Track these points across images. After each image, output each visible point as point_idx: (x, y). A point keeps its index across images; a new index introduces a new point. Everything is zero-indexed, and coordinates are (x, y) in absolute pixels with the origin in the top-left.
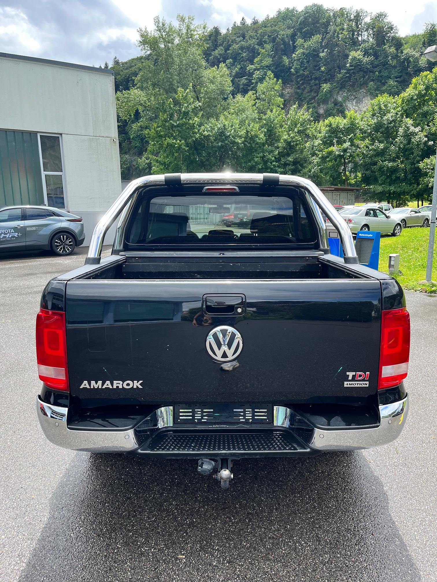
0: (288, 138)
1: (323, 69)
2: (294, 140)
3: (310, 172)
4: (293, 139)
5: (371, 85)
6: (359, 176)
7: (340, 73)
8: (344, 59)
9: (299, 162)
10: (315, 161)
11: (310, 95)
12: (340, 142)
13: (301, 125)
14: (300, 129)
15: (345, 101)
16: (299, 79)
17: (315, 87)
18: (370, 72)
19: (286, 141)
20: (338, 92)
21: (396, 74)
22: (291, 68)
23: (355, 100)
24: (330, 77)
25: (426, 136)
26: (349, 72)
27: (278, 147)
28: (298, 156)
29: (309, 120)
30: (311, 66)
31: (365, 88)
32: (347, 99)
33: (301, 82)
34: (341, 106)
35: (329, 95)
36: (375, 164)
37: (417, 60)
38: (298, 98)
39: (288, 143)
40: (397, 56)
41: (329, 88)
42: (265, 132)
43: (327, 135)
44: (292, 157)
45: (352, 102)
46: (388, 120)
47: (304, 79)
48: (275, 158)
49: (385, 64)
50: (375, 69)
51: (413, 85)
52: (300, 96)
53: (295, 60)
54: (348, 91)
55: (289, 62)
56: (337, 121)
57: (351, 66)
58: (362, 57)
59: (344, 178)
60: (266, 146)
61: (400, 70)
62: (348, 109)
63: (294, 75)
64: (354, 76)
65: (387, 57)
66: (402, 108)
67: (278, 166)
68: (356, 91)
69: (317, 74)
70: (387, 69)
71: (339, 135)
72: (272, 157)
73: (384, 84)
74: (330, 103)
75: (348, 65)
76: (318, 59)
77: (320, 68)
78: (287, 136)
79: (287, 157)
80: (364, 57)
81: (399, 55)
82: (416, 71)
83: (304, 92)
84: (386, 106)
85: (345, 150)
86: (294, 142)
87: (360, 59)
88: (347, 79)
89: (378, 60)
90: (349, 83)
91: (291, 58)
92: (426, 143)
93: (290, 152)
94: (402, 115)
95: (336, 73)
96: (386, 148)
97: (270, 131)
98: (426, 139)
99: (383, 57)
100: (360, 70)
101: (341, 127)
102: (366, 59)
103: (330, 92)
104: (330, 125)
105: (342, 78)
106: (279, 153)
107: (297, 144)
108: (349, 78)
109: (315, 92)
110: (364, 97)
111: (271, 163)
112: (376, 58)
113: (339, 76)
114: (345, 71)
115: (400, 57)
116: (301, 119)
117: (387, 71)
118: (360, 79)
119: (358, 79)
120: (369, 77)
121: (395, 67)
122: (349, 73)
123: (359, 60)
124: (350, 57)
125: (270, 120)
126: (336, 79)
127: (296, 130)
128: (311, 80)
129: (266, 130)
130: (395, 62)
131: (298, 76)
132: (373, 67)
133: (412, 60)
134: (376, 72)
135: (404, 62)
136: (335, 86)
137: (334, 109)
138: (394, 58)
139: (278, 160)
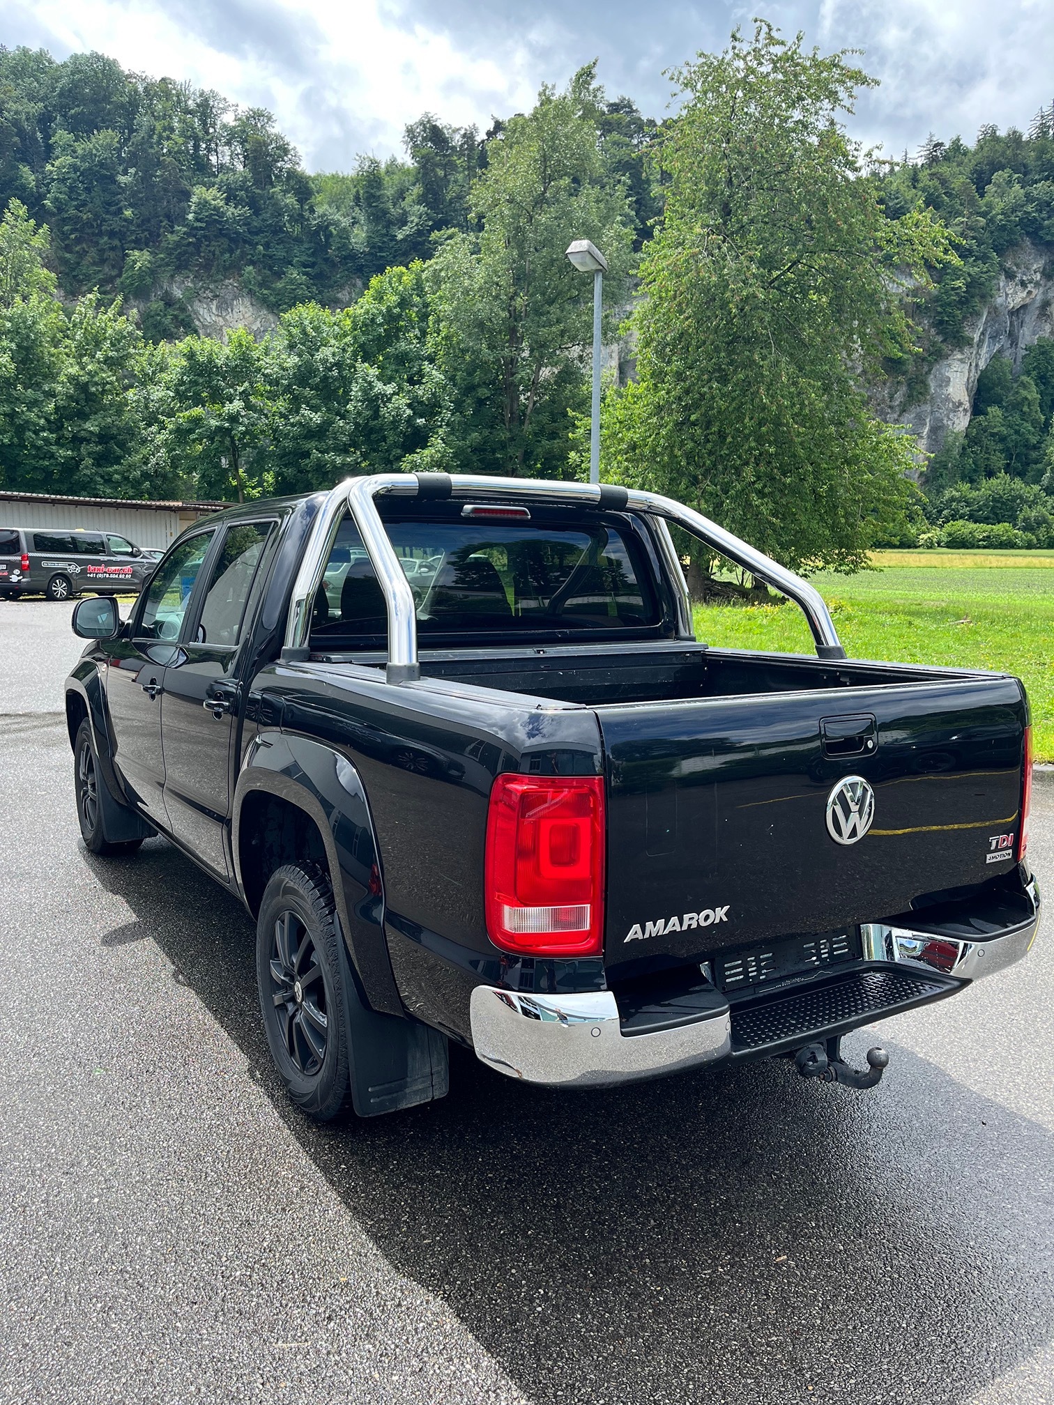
0: (81, 373)
1: (128, 213)
2: (96, 379)
3: (146, 463)
4: (93, 377)
5: (249, 273)
6: (267, 482)
7: (172, 232)
8: (180, 201)
9: (113, 437)
10: (160, 438)
11: (100, 271)
12: (218, 397)
13: (113, 344)
14: (110, 354)
15: (190, 300)
16: (66, 228)
17: (112, 254)
18: (245, 242)
19: (74, 379)
20: (172, 276)
21: (304, 258)
22: (43, 197)
23: (215, 302)
24: (149, 240)
25: (409, 406)
26: (194, 232)
27: (51, 394)
28: (109, 420)
29: (130, 334)
30: (98, 202)
31: (237, 277)
32: (195, 295)
33: (73, 236)
34: (183, 310)
35: (148, 280)
36: (307, 454)
37: (345, 234)
38: (67, 274)
39: (83, 388)
40: (301, 216)
41: (149, 262)
42: (11, 350)
43: (185, 378)
44: (96, 423)
45: (207, 304)
46: (324, 361)
47: (81, 230)
48: (46, 419)
49: (277, 230)
50: (256, 239)
51: (372, 291)
52: (74, 270)
53: (54, 180)
54: (195, 277)
55: (37, 180)
56: (207, 347)
57: (197, 220)
58: (222, 203)
59: (234, 483)
60: (19, 387)
61: (310, 249)
62: (199, 320)
63: (53, 215)
64: (208, 246)
65: (281, 215)
66: (355, 338)
67: (57, 443)
68: (216, 281)
69: (115, 224)
70: (281, 242)
71: (215, 382)
72: (39, 417)
73: (279, 275)
74: (153, 299)
75: (191, 216)
76: (113, 187)
77: (120, 211)
78: (77, 368)
79: (80, 422)
80: (227, 204)
81: (306, 214)
82: (345, 258)
83: (84, 262)
84: (316, 329)
85: (234, 419)
86: (96, 384)
87: (219, 208)
88: (191, 249)
89: (260, 218)
90: (197, 260)
91: (43, 173)
92: (410, 420)
93: (87, 409)
94: (355, 354)
95: (162, 230)
96: (326, 424)
97: (27, 349)
98: (409, 412)
99: (272, 214)
100: (221, 233)
101: (219, 363)
102: (231, 211)
103: (152, 272)
104: (191, 356)
105: (178, 245)
106: (57, 408)
107: (104, 392)
108: (197, 246)
109: (113, 267)
110: (236, 298)
111: (36, 433)
112: (257, 212)
113: (173, 238)
114: (185, 229)
115: (308, 220)
116: (110, 331)
117: (281, 246)
118: (222, 254)
119: (217, 253)
120: (243, 254)
121: (298, 240)
122: (194, 236)
123: (216, 209)
124: (194, 199)
125: (24, 322)
126: (164, 244)
127: (99, 355)
128: (101, 234)
129: (13, 346)
130: (297, 229)
131: (64, 220)
132: (250, 233)
133: (335, 232)
134: (257, 244)
135: (317, 233)
136: (163, 259)
137: (165, 315)
138: (296, 221)
139: (55, 426)
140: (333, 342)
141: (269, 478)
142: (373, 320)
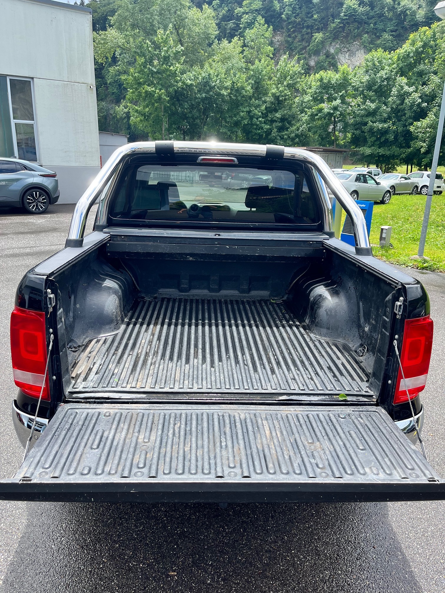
0: (277, 92)
1: (315, 16)
2: (283, 94)
3: (298, 130)
4: (281, 93)
5: (365, 38)
6: (348, 137)
7: (333, 23)
8: (338, 8)
9: (287, 119)
10: (304, 119)
11: (301, 45)
12: (331, 99)
13: (291, 78)
14: (290, 82)
15: (337, 53)
16: (290, 27)
17: (306, 36)
18: (365, 23)
19: (274, 95)
20: (331, 43)
21: (392, 28)
22: (282, 14)
23: (348, 53)
24: (323, 26)
25: (420, 97)
26: (343, 22)
27: (265, 102)
28: (286, 112)
29: (299, 72)
30: (303, 13)
31: (359, 40)
32: (339, 51)
33: (292, 30)
34: (333, 58)
35: (321, 46)
36: (366, 124)
37: (414, 13)
38: (288, 48)
39: (277, 98)
40: (393, 7)
41: (322, 38)
42: (252, 84)
43: (317, 90)
44: (280, 113)
45: (344, 55)
46: (381, 77)
47: (295, 27)
48: (262, 113)
49: (381, 16)
50: (371, 21)
51: (410, 41)
52: (290, 45)
53: (287, 5)
54: (341, 42)
55: (280, 7)
56: (329, 75)
57: (345, 16)
58: (356, 6)
59: (333, 138)
60: (253, 100)
61: (395, 23)
62: (340, 62)
63: (285, 21)
64: (348, 27)
65: (383, 8)
66: (398, 65)
67: (265, 123)
68: (349, 43)
69: (310, 22)
70: (382, 21)
71: (330, 92)
72: (259, 112)
73: (378, 37)
74: (321, 55)
75: (342, 14)
76: (311, 5)
77: (312, 16)
78: (276, 89)
79: (275, 113)
80: (359, 6)
81: (396, 6)
82: (413, 25)
83: (295, 41)
84: (380, 62)
85: (335, 108)
86: (283, 96)
87: (355, 9)
88: (340, 29)
89: (374, 11)
90: (343, 34)
91: (283, 3)
92: (419, 104)
93: (278, 108)
94: (397, 73)
95: (329, 22)
96: (378, 108)
97: (258, 83)
98: (420, 100)
99: (379, 9)
100: (355, 21)
101: (333, 82)
102: (361, 9)
103: (323, 42)
104: (321, 80)
105: (335, 28)
106: (266, 108)
107: (285, 99)
108: (343, 28)
109: (307, 42)
110: (358, 50)
111: (257, 119)
112: (372, 9)
113: (333, 25)
114: (339, 21)
115: (397, 9)
116: (291, 72)
117: (382, 23)
118: (354, 30)
119: (352, 30)
120: (364, 29)
121: (391, 20)
122: (343, 23)
123: (354, 9)
124: (345, 6)
125: (258, 71)
126: (329, 29)
127: (285, 83)
128: (303, 28)
129: (253, 82)
130: (391, 14)
131: (289, 23)
132: (368, 18)
133: (409, 13)
134: (371, 23)
135: (400, 14)
136: (327, 36)
137: (325, 62)
138: (391, 10)
139: (265, 115)
140: (387, 67)
141: (349, 135)
142: (408, 55)
